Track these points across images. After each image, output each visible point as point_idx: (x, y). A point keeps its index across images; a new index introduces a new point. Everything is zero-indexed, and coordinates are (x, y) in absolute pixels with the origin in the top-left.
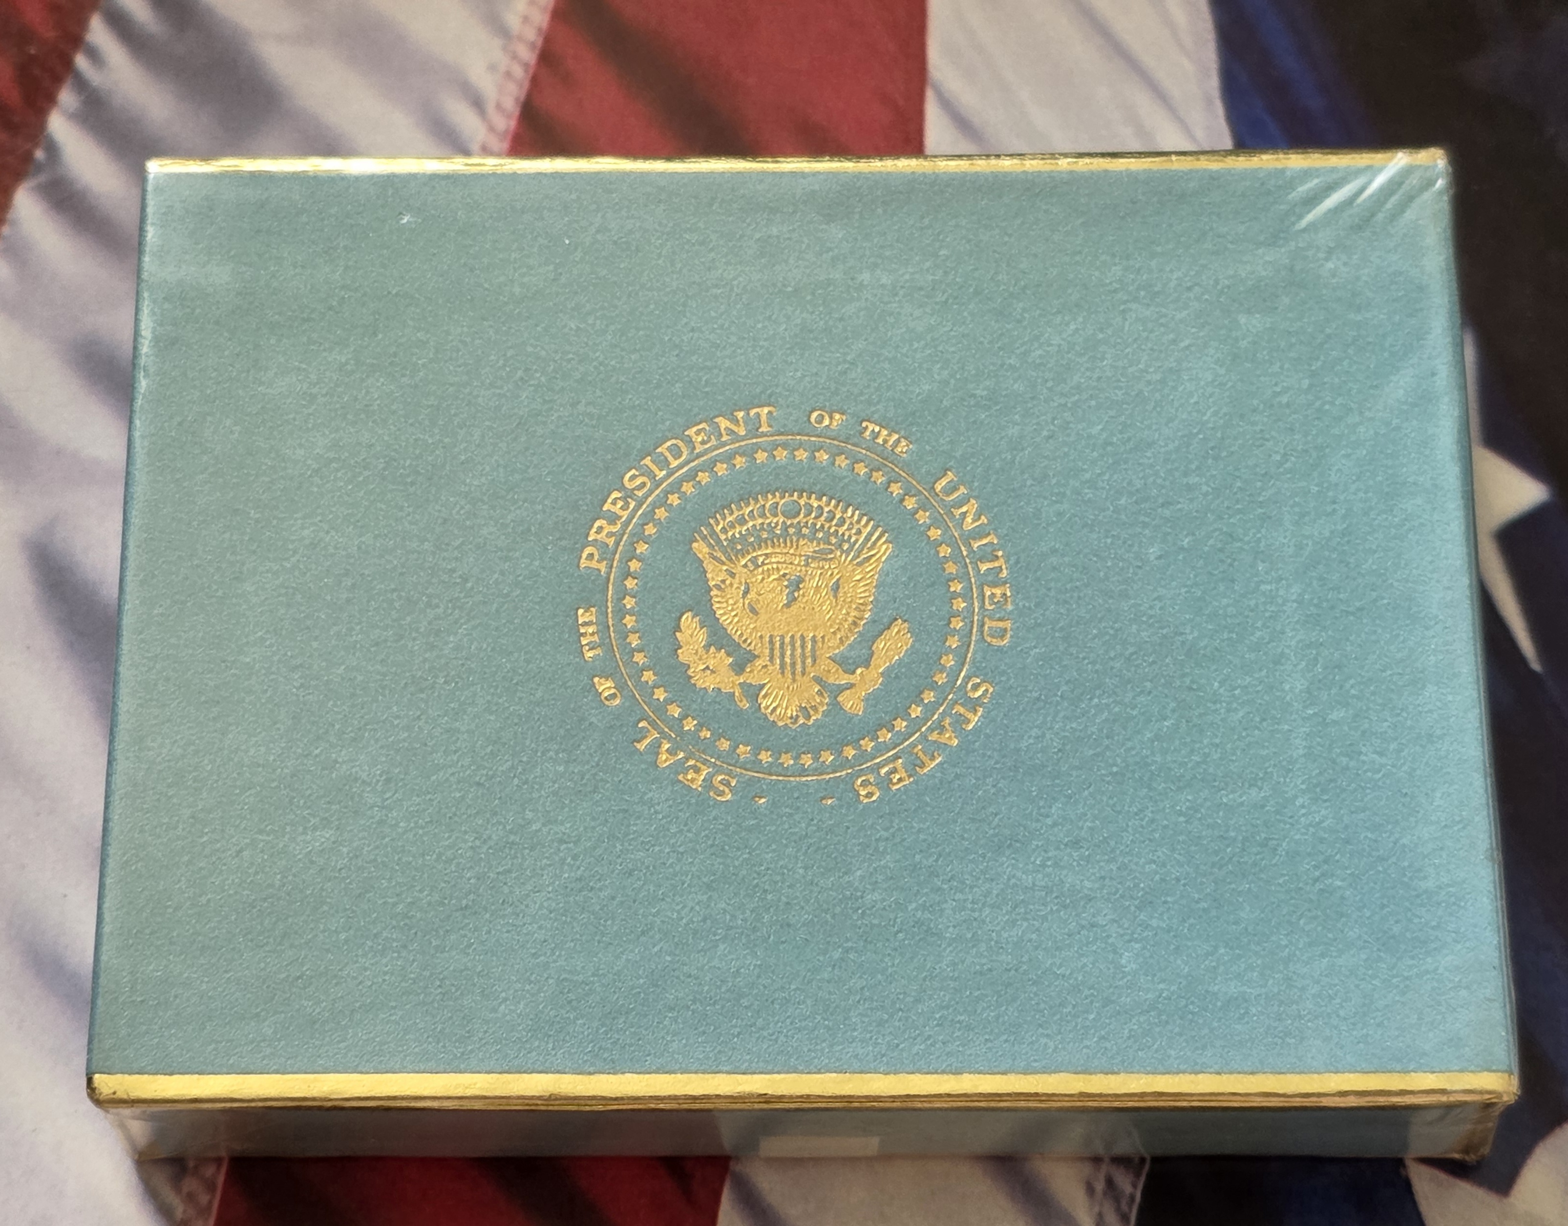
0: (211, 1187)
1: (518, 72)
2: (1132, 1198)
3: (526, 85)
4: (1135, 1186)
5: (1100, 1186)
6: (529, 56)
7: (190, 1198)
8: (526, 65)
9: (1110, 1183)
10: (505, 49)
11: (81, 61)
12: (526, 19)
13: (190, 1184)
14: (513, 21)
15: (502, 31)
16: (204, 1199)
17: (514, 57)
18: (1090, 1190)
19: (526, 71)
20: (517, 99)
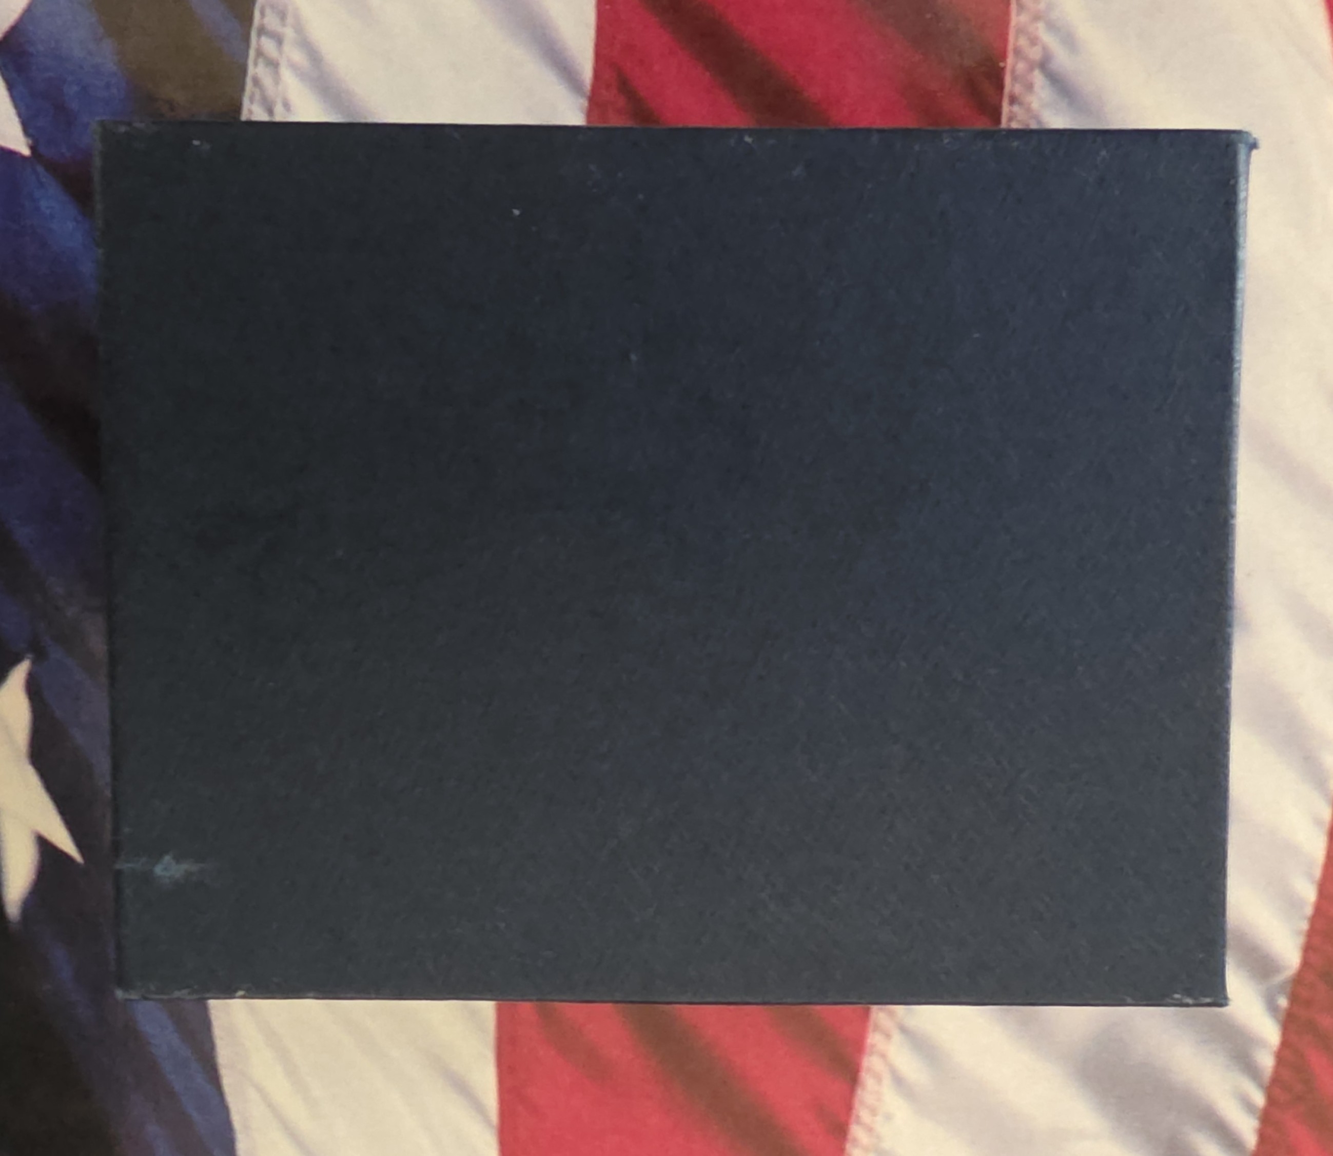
1: (865, 1115)
10: (879, 1138)
11: (1259, 1098)
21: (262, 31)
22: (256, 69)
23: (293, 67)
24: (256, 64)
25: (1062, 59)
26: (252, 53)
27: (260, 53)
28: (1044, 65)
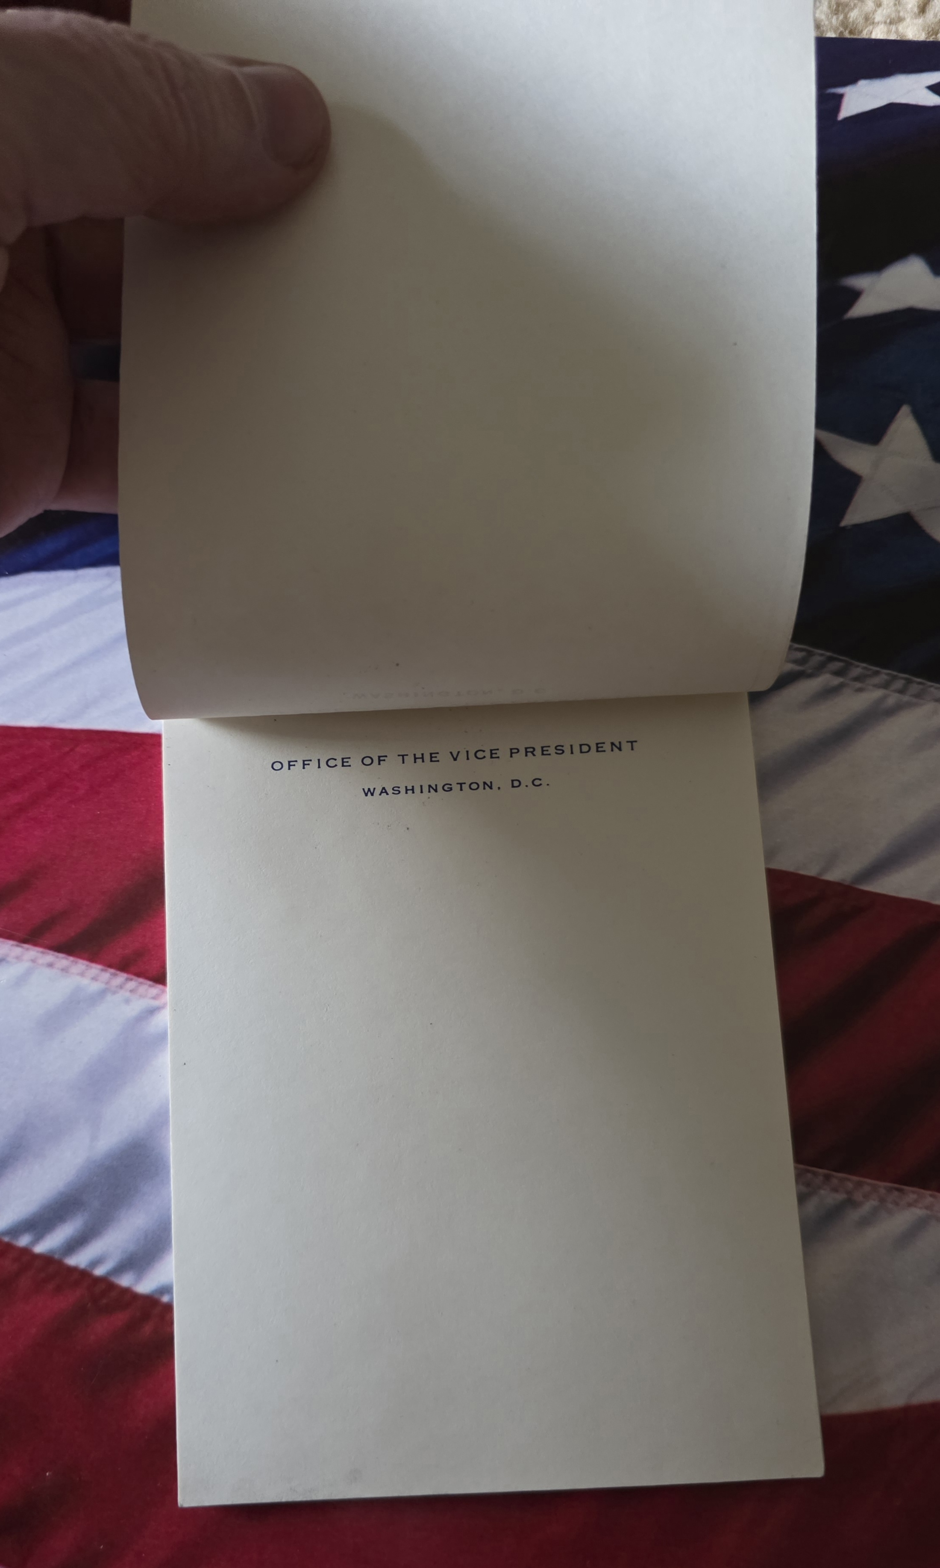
0: (859, 1185)
1: (132, 984)
2: (864, 668)
3: (141, 980)
4: (858, 666)
5: (858, 685)
6: (122, 977)
7: (866, 1196)
8: (127, 979)
9: (857, 679)
10: (114, 993)
11: (99, 1271)
12: (94, 979)
13: (858, 1196)
14: (95, 987)
15: (102, 993)
16: (867, 1188)
17: (121, 987)
18: (860, 690)
19: (131, 980)
20: (150, 986)
21: (909, 682)
22: (884, 675)
23: (885, 697)
24: (888, 674)
25: (854, 1215)
26: (895, 673)
27: (895, 678)
28: (850, 1203)
